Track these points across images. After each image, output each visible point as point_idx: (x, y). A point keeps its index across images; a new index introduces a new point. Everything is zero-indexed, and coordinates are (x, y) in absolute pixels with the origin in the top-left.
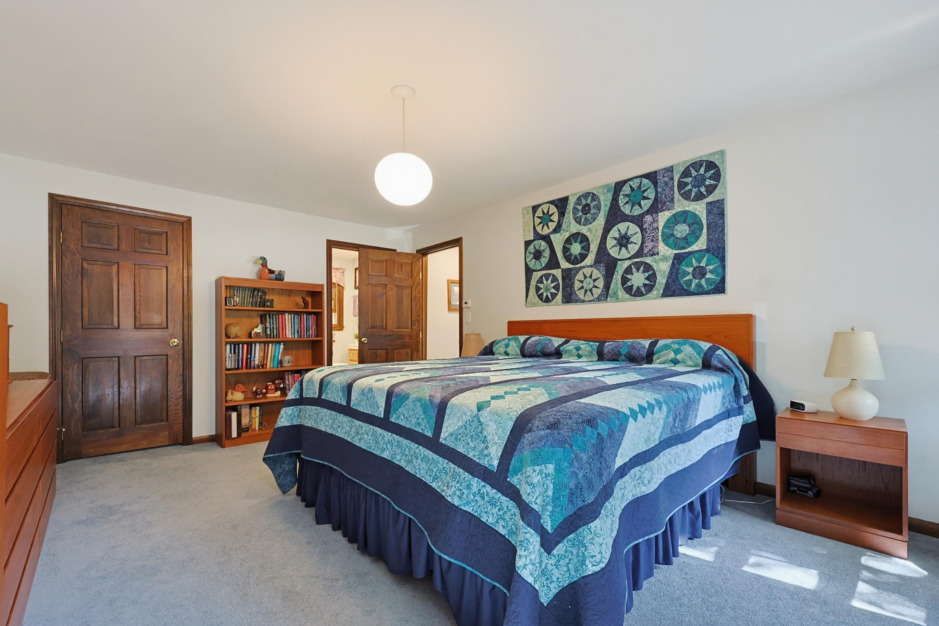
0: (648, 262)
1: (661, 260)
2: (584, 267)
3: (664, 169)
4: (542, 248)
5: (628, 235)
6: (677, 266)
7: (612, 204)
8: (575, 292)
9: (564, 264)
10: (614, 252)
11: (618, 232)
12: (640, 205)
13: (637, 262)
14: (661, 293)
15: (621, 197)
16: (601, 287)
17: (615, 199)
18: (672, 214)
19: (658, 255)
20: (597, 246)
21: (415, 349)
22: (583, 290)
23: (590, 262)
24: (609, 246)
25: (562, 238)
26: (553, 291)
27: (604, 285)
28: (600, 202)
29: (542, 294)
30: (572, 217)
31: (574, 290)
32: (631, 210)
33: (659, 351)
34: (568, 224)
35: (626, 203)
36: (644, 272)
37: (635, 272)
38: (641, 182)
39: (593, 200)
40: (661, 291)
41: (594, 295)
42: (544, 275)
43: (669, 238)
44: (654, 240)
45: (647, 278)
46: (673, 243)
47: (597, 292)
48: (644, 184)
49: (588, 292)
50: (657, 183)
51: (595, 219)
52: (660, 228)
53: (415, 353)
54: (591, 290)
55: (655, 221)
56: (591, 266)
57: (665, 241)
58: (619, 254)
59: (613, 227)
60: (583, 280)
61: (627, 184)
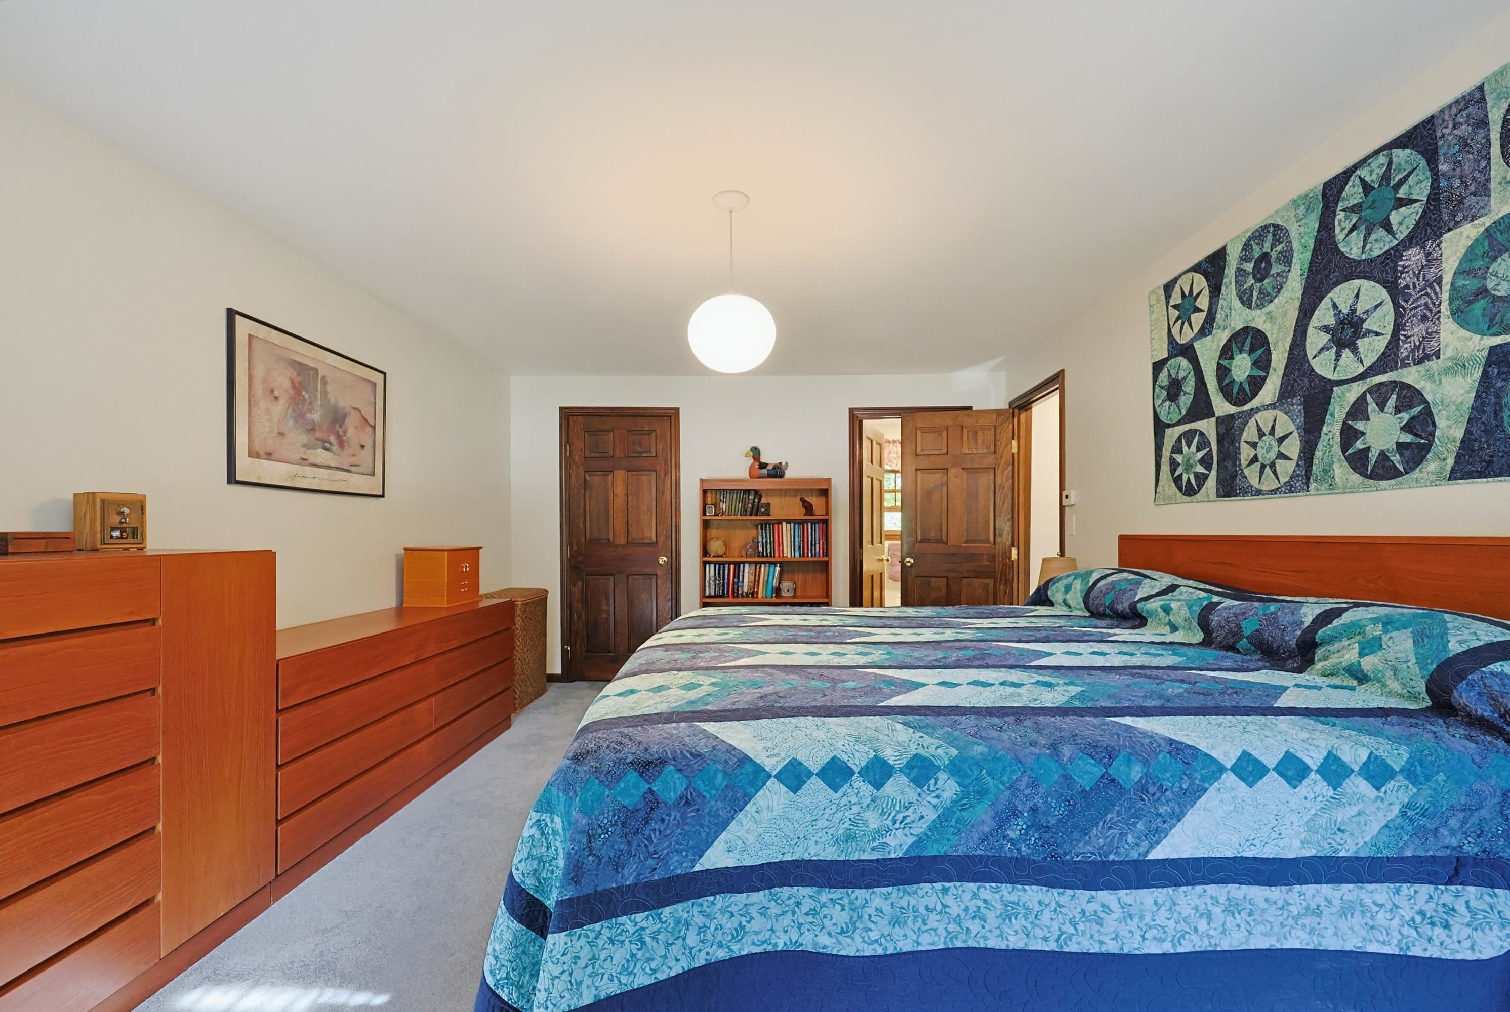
0: (1409, 380)
1: (1447, 371)
2: (1257, 410)
3: (1457, 102)
4: (1182, 374)
5: (1358, 313)
6: (1499, 384)
7: (1318, 241)
8: (1242, 472)
9: (1222, 407)
10: (1323, 366)
11: (1332, 310)
12: (1387, 226)
13: (1381, 383)
14: (1449, 469)
15: (1338, 217)
16: (1295, 456)
17: (1326, 226)
18: (1482, 229)
19: (1438, 358)
20: (1286, 355)
21: (1001, 580)
22: (1257, 466)
23: (1270, 395)
24: (1310, 351)
25: (1215, 347)
26: (1200, 469)
27: (1301, 452)
28: (1290, 242)
29: (1180, 476)
30: (1234, 293)
31: (1240, 465)
32: (1364, 247)
33: (1332, 639)
34: (1228, 310)
35: (1351, 231)
36: (1398, 410)
37: (1374, 411)
38: (1390, 163)
39: (1276, 241)
40: (1451, 462)
41: (1279, 476)
42: (1184, 434)
43: (1470, 303)
44: (1430, 316)
45: (1408, 428)
46: (1484, 315)
47: (1286, 469)
48: (1400, 164)
49: (1267, 469)
50: (1435, 151)
51: (1282, 288)
52: (1447, 279)
53: (1002, 587)
54: (1273, 465)
55: (1431, 260)
56: (1273, 406)
57: (1458, 314)
58: (1335, 368)
59: (1321, 299)
60: (1257, 440)
61: (1353, 177)
